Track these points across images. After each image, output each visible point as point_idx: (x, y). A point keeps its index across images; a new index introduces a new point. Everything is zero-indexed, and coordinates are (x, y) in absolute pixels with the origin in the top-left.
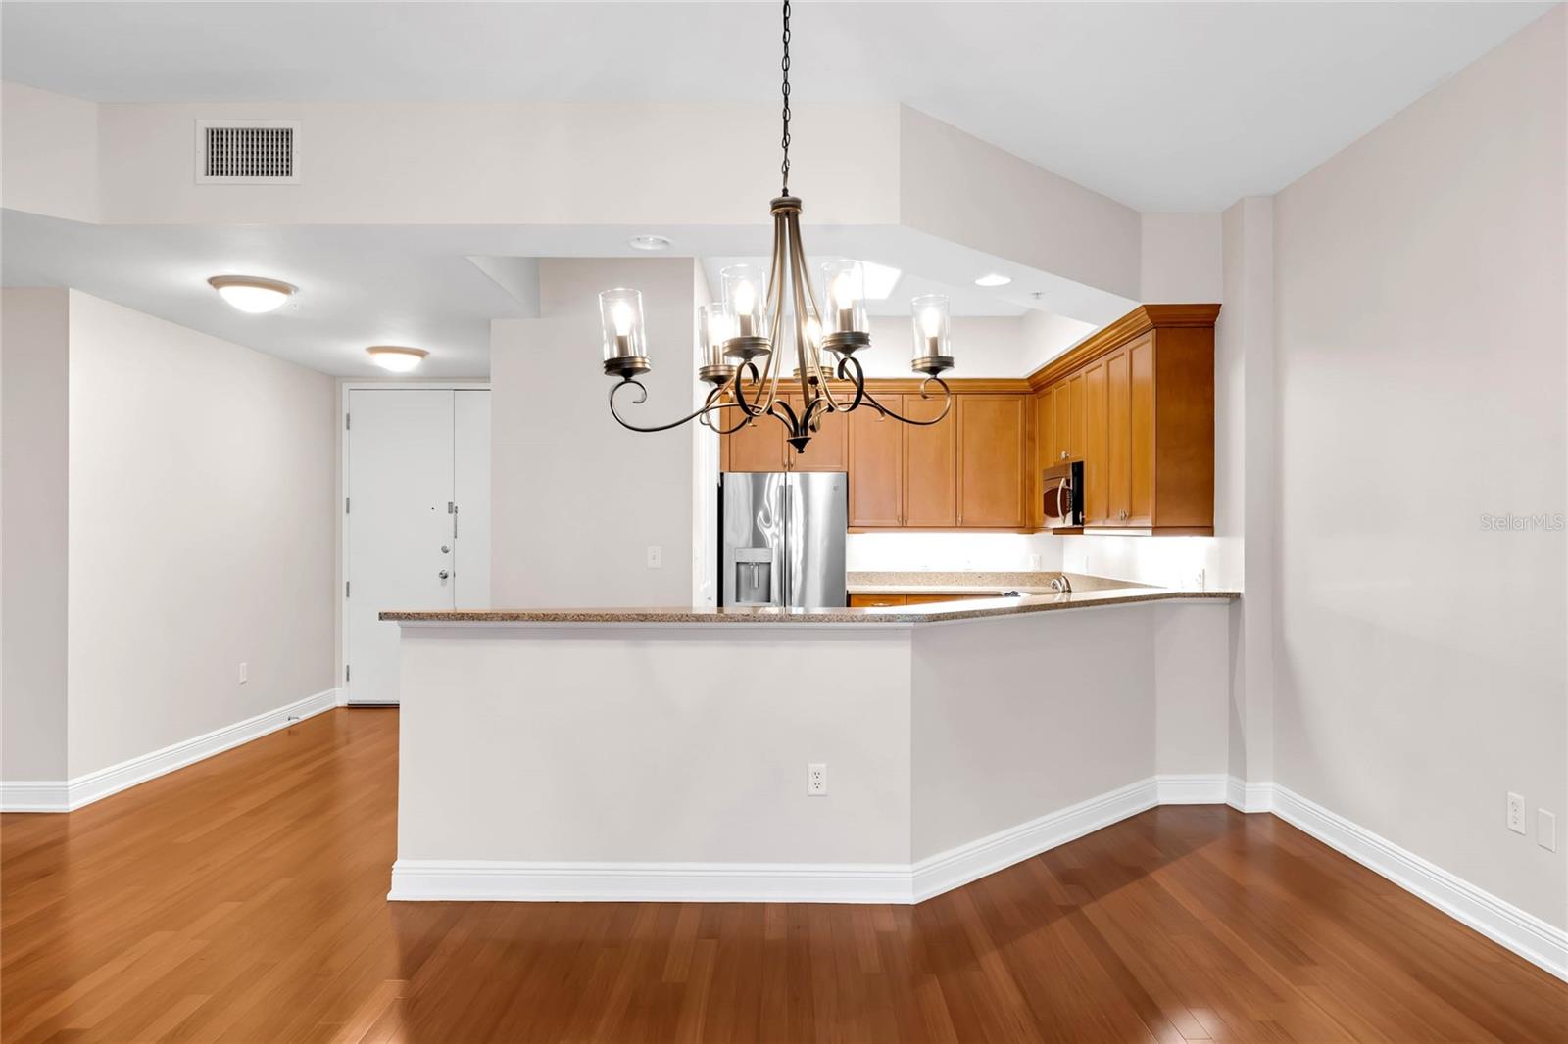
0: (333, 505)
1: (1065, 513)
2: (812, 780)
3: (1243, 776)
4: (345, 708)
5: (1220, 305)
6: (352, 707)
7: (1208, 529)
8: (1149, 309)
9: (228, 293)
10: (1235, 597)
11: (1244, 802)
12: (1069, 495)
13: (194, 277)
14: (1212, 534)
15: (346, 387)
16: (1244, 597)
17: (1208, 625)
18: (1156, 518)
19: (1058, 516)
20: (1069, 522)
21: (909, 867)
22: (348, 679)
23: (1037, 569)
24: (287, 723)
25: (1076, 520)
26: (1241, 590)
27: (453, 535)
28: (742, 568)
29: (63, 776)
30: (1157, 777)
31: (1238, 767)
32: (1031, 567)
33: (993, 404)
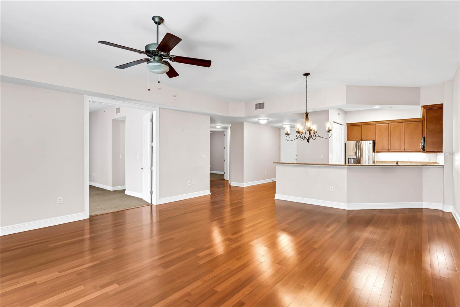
0: (280, 148)
2: (331, 189)
3: (444, 204)
5: (442, 104)
11: (443, 209)
12: (423, 144)
13: (256, 120)
15: (282, 129)
16: (444, 166)
21: (346, 204)
23: (429, 161)
24: (272, 181)
26: (443, 164)
28: (349, 159)
29: (243, 182)
30: (423, 202)
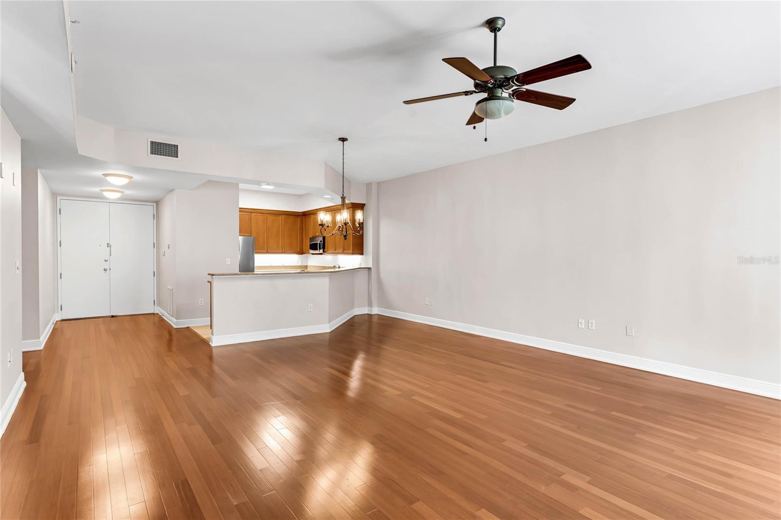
1: (320, 249)
2: (309, 308)
3: (371, 307)
4: (60, 321)
5: (365, 204)
6: (63, 320)
7: (362, 254)
8: (352, 203)
9: (109, 179)
10: (370, 269)
11: (372, 312)
12: (321, 245)
14: (363, 255)
15: (59, 198)
16: (372, 268)
17: (364, 275)
18: (353, 251)
19: (317, 250)
20: (321, 251)
21: (328, 324)
22: (61, 310)
25: (324, 251)
26: (371, 267)
27: (109, 255)
29: (39, 337)
30: (355, 309)
31: (370, 305)
32: (300, 264)
33: (292, 218)
